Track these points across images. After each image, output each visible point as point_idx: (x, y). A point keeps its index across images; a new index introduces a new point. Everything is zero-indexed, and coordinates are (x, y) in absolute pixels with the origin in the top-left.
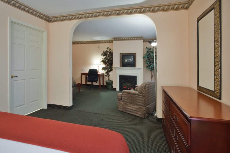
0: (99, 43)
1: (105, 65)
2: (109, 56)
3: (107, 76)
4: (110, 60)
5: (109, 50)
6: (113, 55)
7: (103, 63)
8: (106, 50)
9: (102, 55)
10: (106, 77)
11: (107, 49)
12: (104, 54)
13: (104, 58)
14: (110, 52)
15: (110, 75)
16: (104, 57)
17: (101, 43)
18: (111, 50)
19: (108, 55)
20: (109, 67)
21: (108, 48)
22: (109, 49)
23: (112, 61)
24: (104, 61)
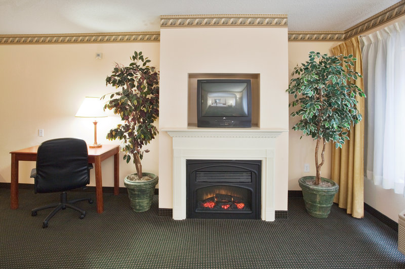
0: (102, 41)
1: (125, 118)
2: (140, 84)
3: (132, 159)
4: (143, 101)
5: (140, 63)
6: (157, 83)
7: (116, 112)
8: (126, 63)
9: (109, 80)
10: (128, 161)
11: (134, 58)
12: (121, 77)
13: (118, 94)
14: (145, 72)
15: (145, 154)
16: (120, 89)
17: (108, 41)
18: (148, 64)
19: (136, 83)
20: (140, 127)
21: (137, 56)
22: (141, 58)
23: (151, 103)
24: (117, 106)
